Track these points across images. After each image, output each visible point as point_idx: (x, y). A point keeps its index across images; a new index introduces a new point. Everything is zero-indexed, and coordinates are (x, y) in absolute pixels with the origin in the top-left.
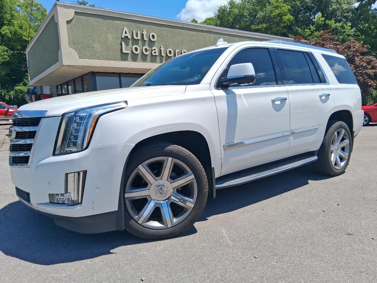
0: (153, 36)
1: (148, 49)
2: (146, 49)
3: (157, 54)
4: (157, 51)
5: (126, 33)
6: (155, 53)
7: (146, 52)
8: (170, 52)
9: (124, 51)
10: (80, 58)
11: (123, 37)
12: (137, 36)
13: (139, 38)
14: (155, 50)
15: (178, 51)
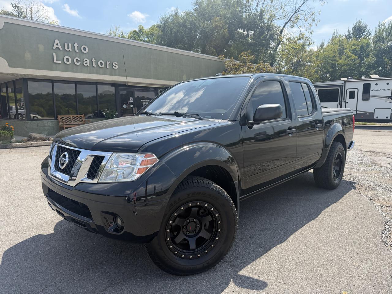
0: (85, 49)
1: (79, 60)
2: (77, 60)
3: (88, 64)
4: (88, 62)
5: (57, 44)
6: (86, 63)
7: (78, 63)
8: (101, 64)
9: (55, 61)
10: (10, 66)
11: (54, 48)
12: (68, 48)
13: (70, 49)
14: (86, 61)
15: (110, 62)
